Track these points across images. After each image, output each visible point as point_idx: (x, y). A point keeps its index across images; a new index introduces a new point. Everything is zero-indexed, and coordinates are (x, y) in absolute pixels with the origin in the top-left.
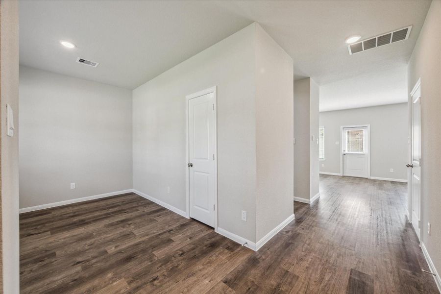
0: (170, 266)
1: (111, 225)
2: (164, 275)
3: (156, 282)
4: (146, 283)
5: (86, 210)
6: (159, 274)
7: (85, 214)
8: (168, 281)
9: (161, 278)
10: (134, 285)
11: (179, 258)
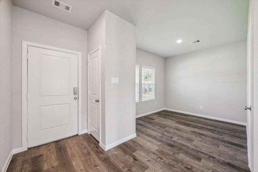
0: (173, 163)
1: (194, 132)
2: (165, 161)
3: (159, 159)
4: (157, 155)
5: (199, 121)
6: (165, 159)
7: (196, 122)
8: (161, 164)
9: (162, 161)
10: (156, 152)
11: (182, 167)
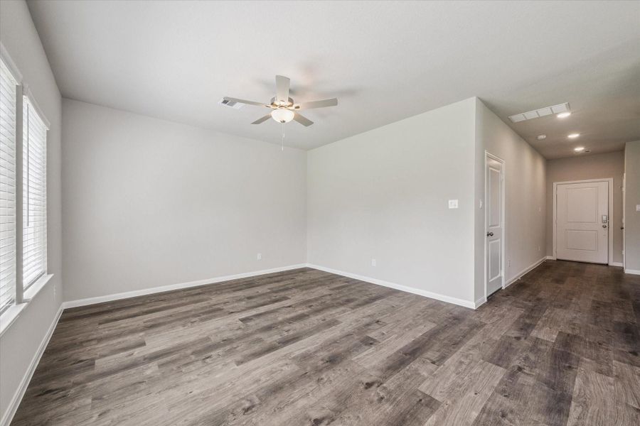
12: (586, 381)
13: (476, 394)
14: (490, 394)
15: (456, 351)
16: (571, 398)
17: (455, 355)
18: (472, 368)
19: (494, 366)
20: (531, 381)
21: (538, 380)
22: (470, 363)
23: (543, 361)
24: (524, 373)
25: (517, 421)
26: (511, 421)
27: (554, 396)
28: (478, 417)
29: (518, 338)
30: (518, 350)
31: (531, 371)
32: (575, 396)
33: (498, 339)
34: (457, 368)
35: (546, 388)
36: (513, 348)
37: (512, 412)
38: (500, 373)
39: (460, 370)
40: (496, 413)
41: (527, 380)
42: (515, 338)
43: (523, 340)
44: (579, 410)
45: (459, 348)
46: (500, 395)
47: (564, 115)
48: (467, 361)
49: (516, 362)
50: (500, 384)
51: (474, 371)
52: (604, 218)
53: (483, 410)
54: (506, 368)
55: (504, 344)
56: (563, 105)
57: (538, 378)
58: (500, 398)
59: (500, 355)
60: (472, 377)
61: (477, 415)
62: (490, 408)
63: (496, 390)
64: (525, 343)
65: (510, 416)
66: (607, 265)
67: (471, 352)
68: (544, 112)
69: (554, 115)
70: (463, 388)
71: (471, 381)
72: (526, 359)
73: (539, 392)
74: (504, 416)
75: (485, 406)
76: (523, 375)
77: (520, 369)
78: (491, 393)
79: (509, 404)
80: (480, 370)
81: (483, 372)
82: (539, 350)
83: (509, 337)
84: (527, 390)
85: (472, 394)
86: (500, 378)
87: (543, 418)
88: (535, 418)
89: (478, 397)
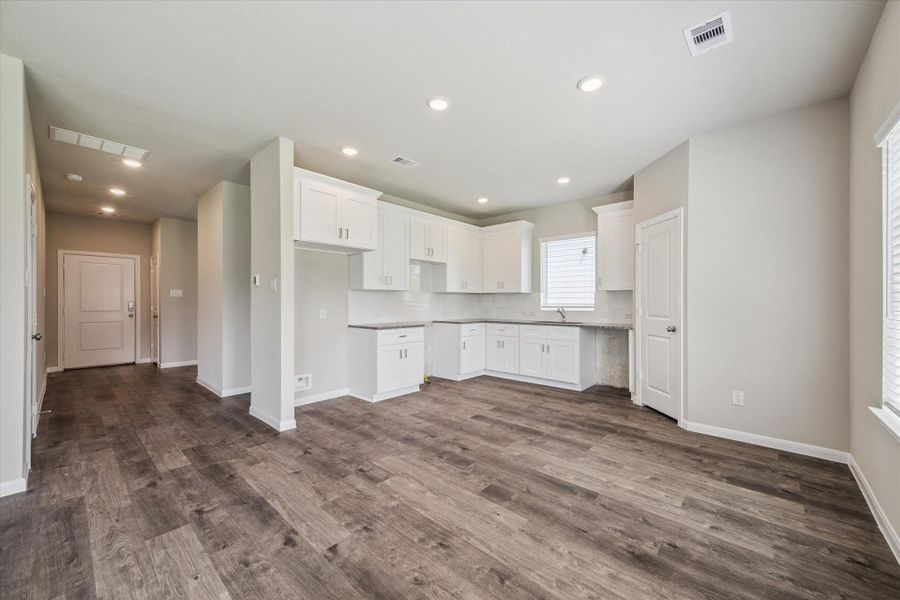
12: (254, 478)
13: (196, 578)
14: (209, 562)
15: (91, 567)
16: (262, 499)
17: (97, 572)
18: (149, 561)
19: (171, 533)
20: (222, 513)
21: (227, 507)
22: (137, 559)
23: (207, 487)
24: (207, 512)
25: (261, 555)
26: (257, 561)
27: (253, 508)
28: (231, 594)
29: (153, 484)
30: (170, 497)
31: (211, 505)
32: (262, 495)
33: (129, 502)
34: (128, 581)
35: (240, 508)
36: (164, 499)
37: (247, 553)
38: (187, 533)
39: (137, 578)
40: (239, 571)
41: (218, 516)
42: (149, 486)
43: (159, 482)
44: (276, 502)
45: (90, 558)
46: (219, 553)
47: (132, 164)
48: (130, 561)
49: (188, 510)
50: (203, 543)
51: (157, 560)
52: (131, 305)
53: (226, 582)
54: (186, 523)
55: (147, 504)
56: (142, 152)
57: (223, 505)
58: (223, 555)
59: (160, 518)
60: (165, 568)
61: (227, 593)
62: (228, 572)
63: (210, 552)
64: (168, 484)
65: (251, 558)
66: (134, 363)
67: (117, 546)
68: (112, 147)
69: (122, 156)
70: (173, 591)
71: (171, 574)
72: (191, 498)
73: (241, 515)
74: (247, 564)
75: (222, 576)
76: (210, 515)
77: (200, 512)
78: (208, 559)
79: (236, 550)
80: (163, 552)
81: (170, 550)
82: (190, 480)
83: (140, 490)
84: (231, 523)
85: (193, 583)
86: (196, 538)
87: (269, 532)
88: (265, 538)
89: (203, 578)
